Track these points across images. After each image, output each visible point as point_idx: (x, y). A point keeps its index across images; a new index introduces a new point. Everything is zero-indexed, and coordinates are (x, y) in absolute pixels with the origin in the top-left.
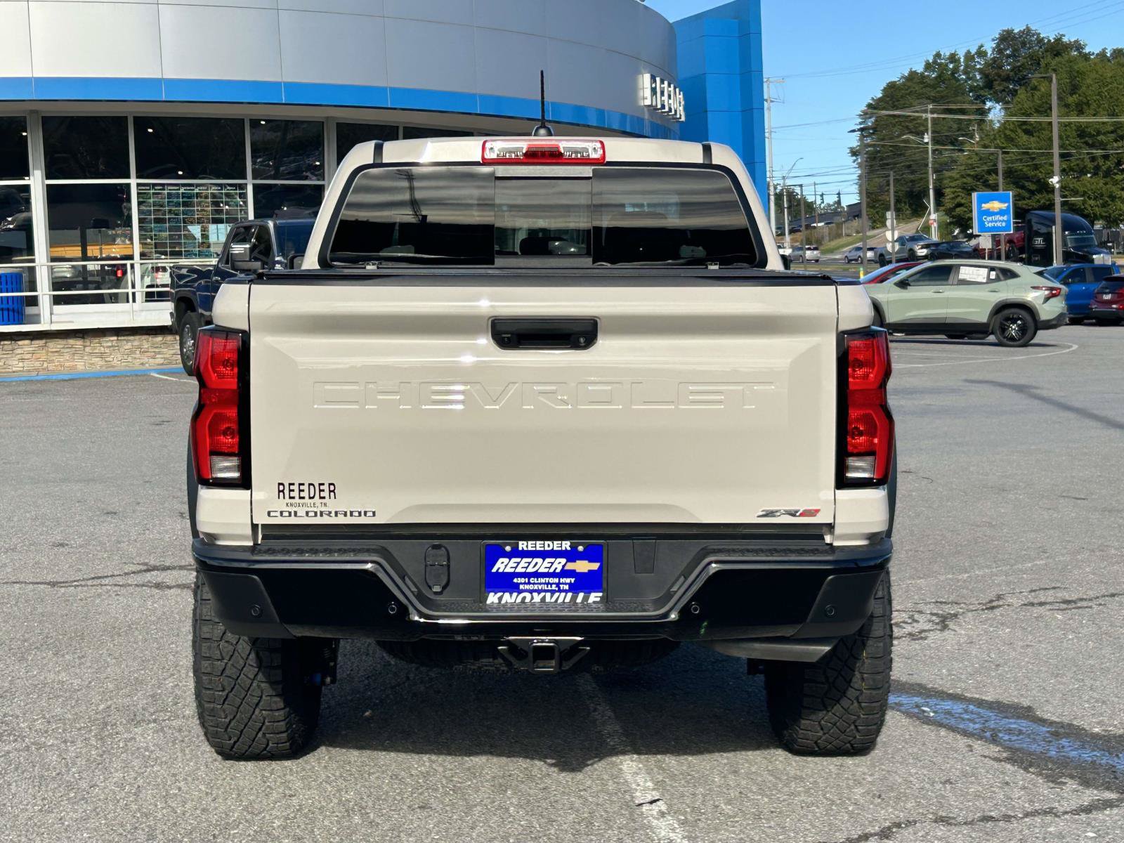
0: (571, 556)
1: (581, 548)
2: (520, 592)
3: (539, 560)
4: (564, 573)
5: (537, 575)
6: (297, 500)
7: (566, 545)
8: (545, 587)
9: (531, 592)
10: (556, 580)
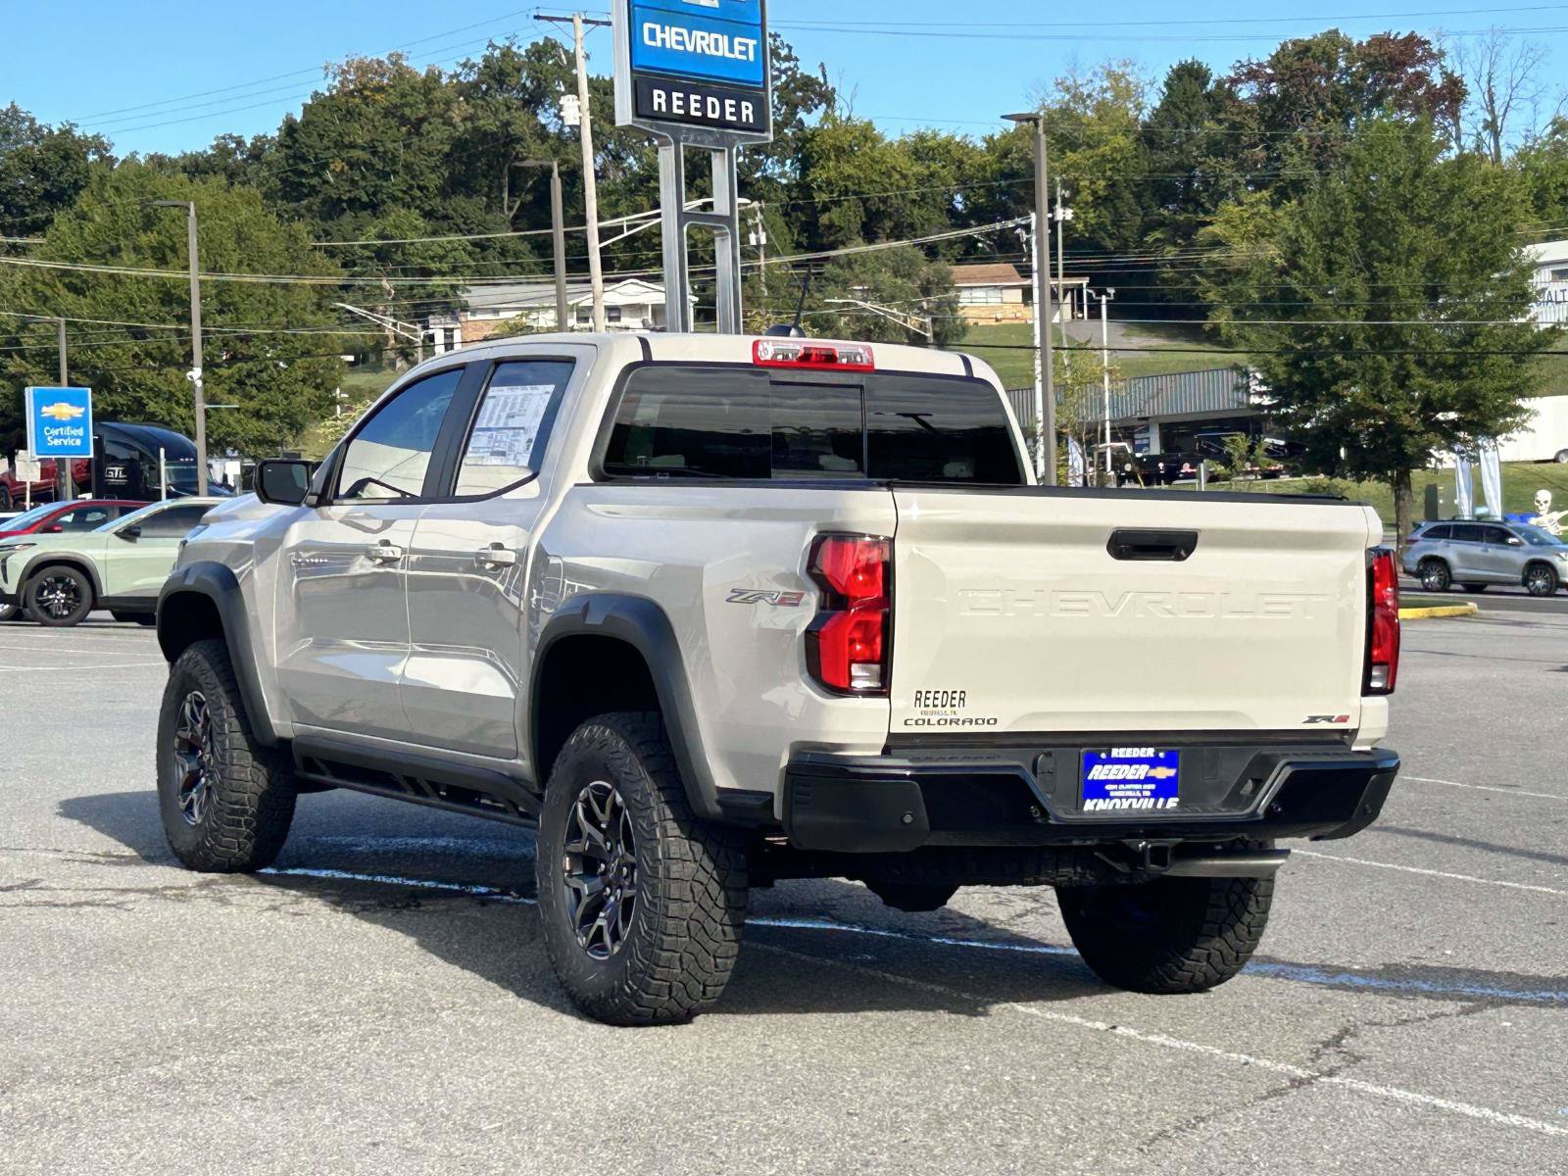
0: (1153, 762)
1: (1162, 755)
2: (1112, 798)
3: (1126, 767)
4: (1148, 780)
5: (1125, 781)
6: (931, 708)
7: (1150, 752)
8: (1130, 793)
9: (1121, 798)
10: (1139, 786)
